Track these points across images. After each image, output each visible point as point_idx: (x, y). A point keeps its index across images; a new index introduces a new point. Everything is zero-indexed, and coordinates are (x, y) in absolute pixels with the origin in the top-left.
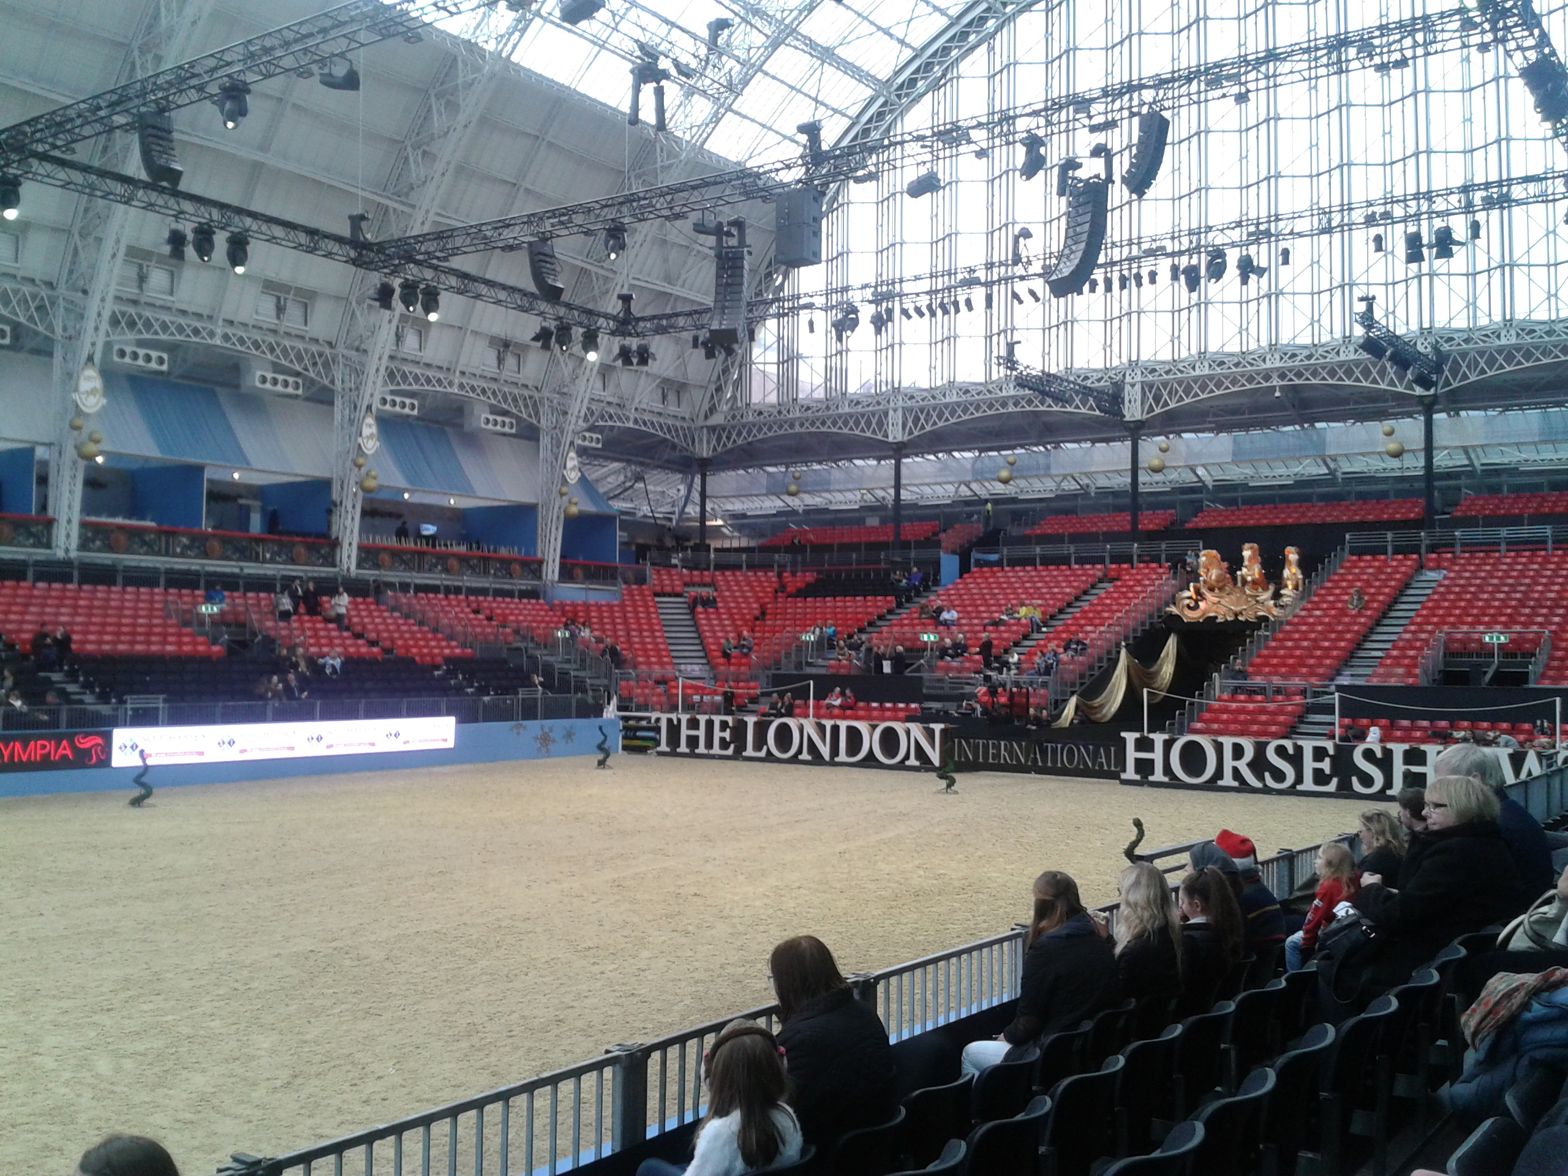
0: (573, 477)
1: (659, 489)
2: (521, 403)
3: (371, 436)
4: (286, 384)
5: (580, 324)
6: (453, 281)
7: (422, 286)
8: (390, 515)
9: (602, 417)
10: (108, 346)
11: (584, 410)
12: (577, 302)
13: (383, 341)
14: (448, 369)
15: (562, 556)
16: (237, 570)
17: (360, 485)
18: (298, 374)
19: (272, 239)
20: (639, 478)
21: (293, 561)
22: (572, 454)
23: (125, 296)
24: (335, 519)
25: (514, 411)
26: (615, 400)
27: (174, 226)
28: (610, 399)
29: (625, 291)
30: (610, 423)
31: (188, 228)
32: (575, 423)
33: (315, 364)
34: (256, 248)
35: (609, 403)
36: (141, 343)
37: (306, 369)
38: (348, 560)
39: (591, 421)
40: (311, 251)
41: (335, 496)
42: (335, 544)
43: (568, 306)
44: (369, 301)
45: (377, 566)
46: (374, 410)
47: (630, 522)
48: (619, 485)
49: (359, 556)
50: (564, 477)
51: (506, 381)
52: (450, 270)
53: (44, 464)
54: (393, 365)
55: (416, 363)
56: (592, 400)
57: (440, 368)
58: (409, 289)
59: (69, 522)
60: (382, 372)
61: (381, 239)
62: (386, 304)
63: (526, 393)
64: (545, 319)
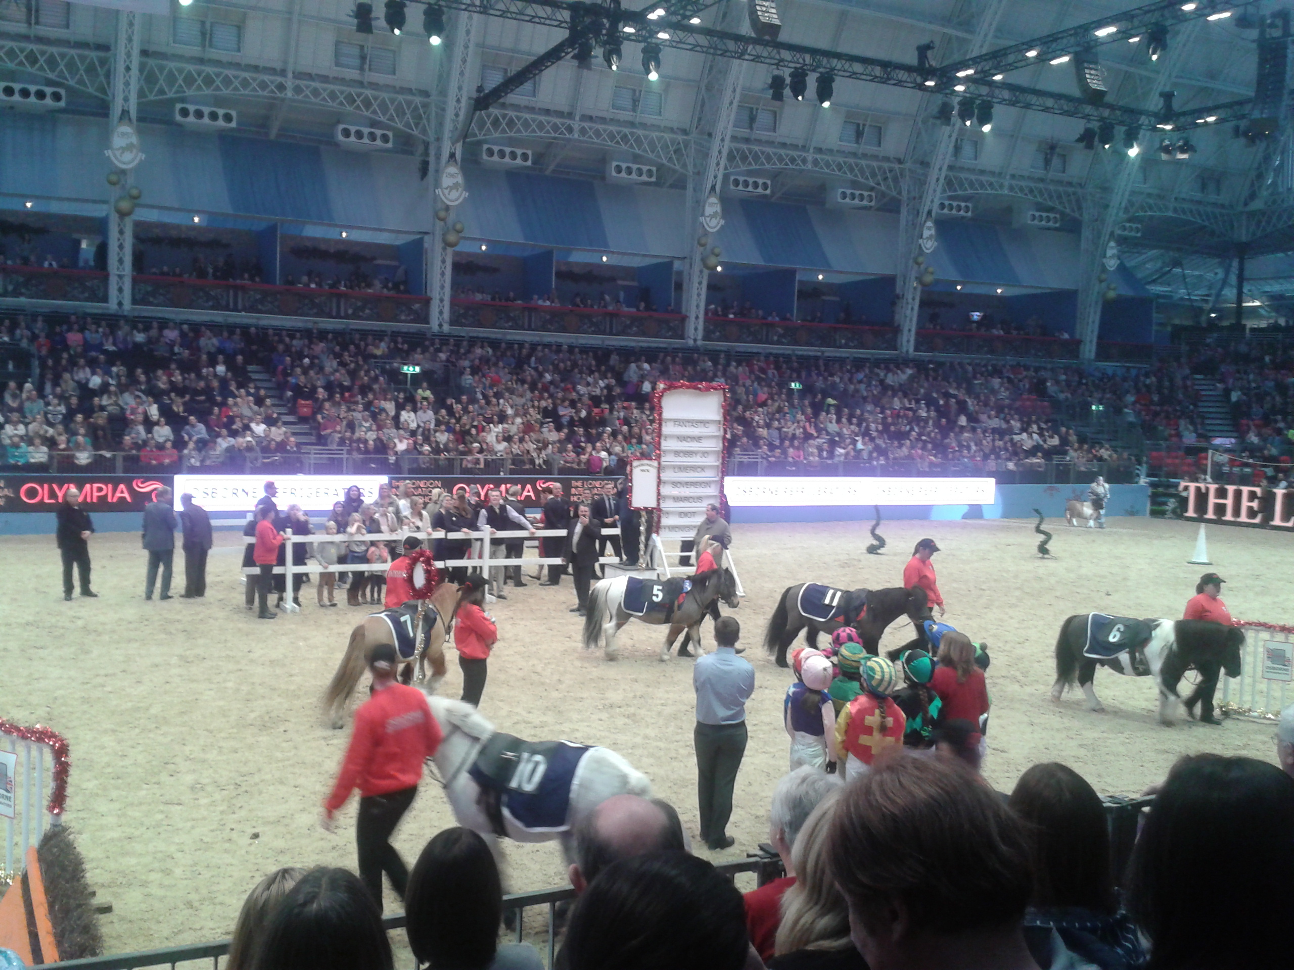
0: (1112, 264)
1: (1196, 273)
2: (1065, 199)
4: (862, 197)
5: (1122, 123)
6: (1006, 94)
7: (978, 102)
8: (944, 304)
9: (1142, 208)
10: (726, 177)
11: (1124, 203)
12: (1121, 102)
13: (942, 157)
14: (1000, 174)
15: (1100, 337)
16: (819, 354)
17: (919, 279)
18: (872, 189)
19: (853, 75)
20: (1177, 263)
21: (862, 346)
22: (1112, 244)
23: (739, 135)
24: (897, 309)
25: (1059, 207)
26: (1155, 191)
27: (776, 72)
28: (1150, 190)
29: (1167, 89)
30: (1149, 213)
31: (786, 73)
32: (1114, 215)
33: (886, 179)
34: (839, 85)
35: (1149, 195)
36: (750, 173)
37: (879, 184)
38: (908, 342)
39: (1132, 212)
40: (884, 81)
41: (898, 290)
42: (897, 331)
43: (1111, 107)
44: (931, 121)
45: (932, 349)
46: (933, 214)
47: (1169, 305)
48: (1157, 271)
49: (916, 340)
50: (1103, 265)
51: (1052, 181)
52: (1003, 85)
53: (680, 273)
54: (951, 174)
55: (971, 171)
56: (1133, 193)
57: (993, 173)
58: (967, 108)
59: (697, 318)
60: (942, 180)
61: (944, 64)
62: (947, 120)
63: (1070, 190)
64: (1089, 121)
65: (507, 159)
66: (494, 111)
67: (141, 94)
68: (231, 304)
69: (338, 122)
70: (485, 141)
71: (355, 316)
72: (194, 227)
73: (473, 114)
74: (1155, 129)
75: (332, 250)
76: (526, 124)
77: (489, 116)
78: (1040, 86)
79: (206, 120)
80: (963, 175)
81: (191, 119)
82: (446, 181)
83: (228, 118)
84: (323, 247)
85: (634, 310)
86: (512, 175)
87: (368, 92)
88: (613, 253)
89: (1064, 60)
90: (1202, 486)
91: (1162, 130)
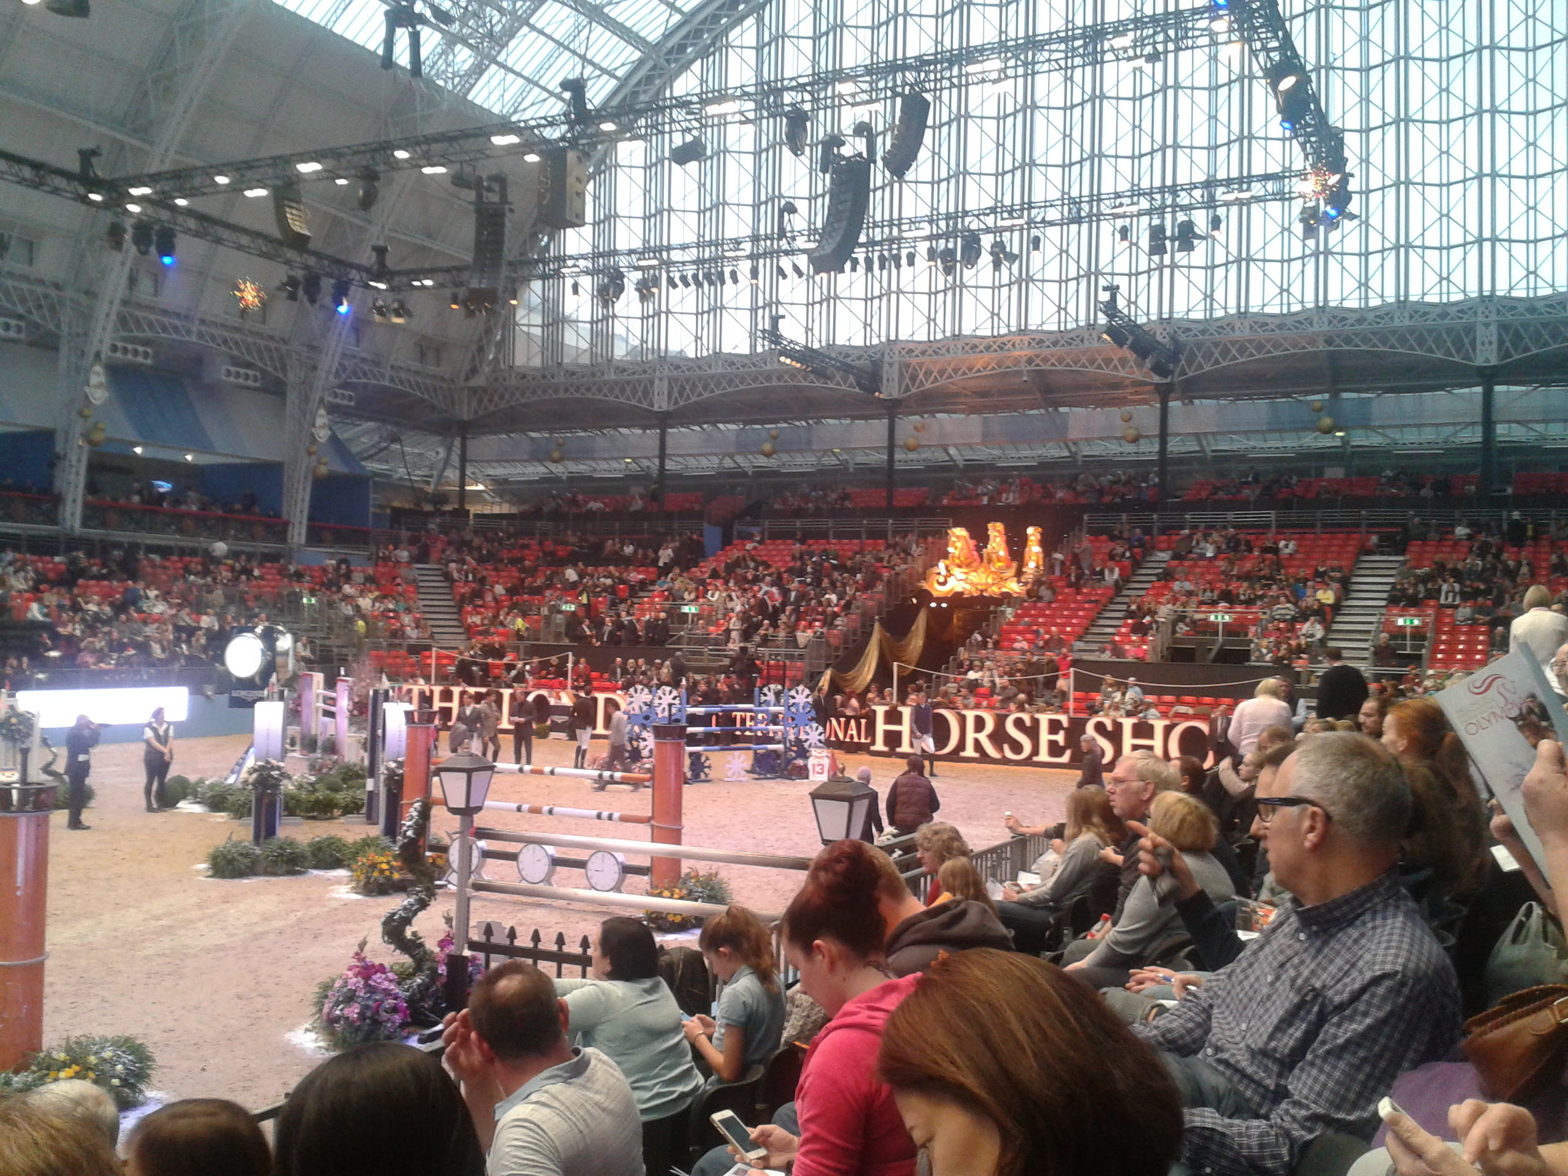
0: (323, 435)
1: (416, 451)
2: (266, 355)
3: (99, 386)
4: (7, 327)
5: (330, 275)
6: (192, 223)
7: (157, 227)
8: (118, 470)
9: (355, 373)
11: (335, 366)
12: (329, 251)
13: (114, 286)
14: (187, 317)
15: (311, 519)
17: (87, 438)
18: (20, 317)
20: (395, 439)
21: (10, 518)
22: (322, 412)
24: (58, 473)
25: (259, 363)
26: (369, 356)
28: (364, 355)
29: (381, 243)
30: (364, 380)
32: (325, 378)
33: (39, 307)
35: (363, 360)
37: (30, 313)
38: (72, 515)
39: (344, 376)
40: (36, 186)
41: (58, 449)
42: (59, 500)
43: (317, 255)
44: (99, 242)
45: (104, 524)
46: (103, 356)
47: (385, 483)
48: (374, 445)
49: (84, 514)
50: (312, 435)
51: (250, 332)
52: (188, 212)
54: (125, 310)
55: (151, 309)
56: (344, 355)
57: (178, 315)
58: (143, 231)
60: (113, 317)
61: (116, 176)
62: (118, 245)
63: (272, 345)
64: (292, 267)
74: (368, 286)
78: (233, 219)
80: (139, 313)
89: (261, 192)
90: (426, 688)
91: (376, 288)
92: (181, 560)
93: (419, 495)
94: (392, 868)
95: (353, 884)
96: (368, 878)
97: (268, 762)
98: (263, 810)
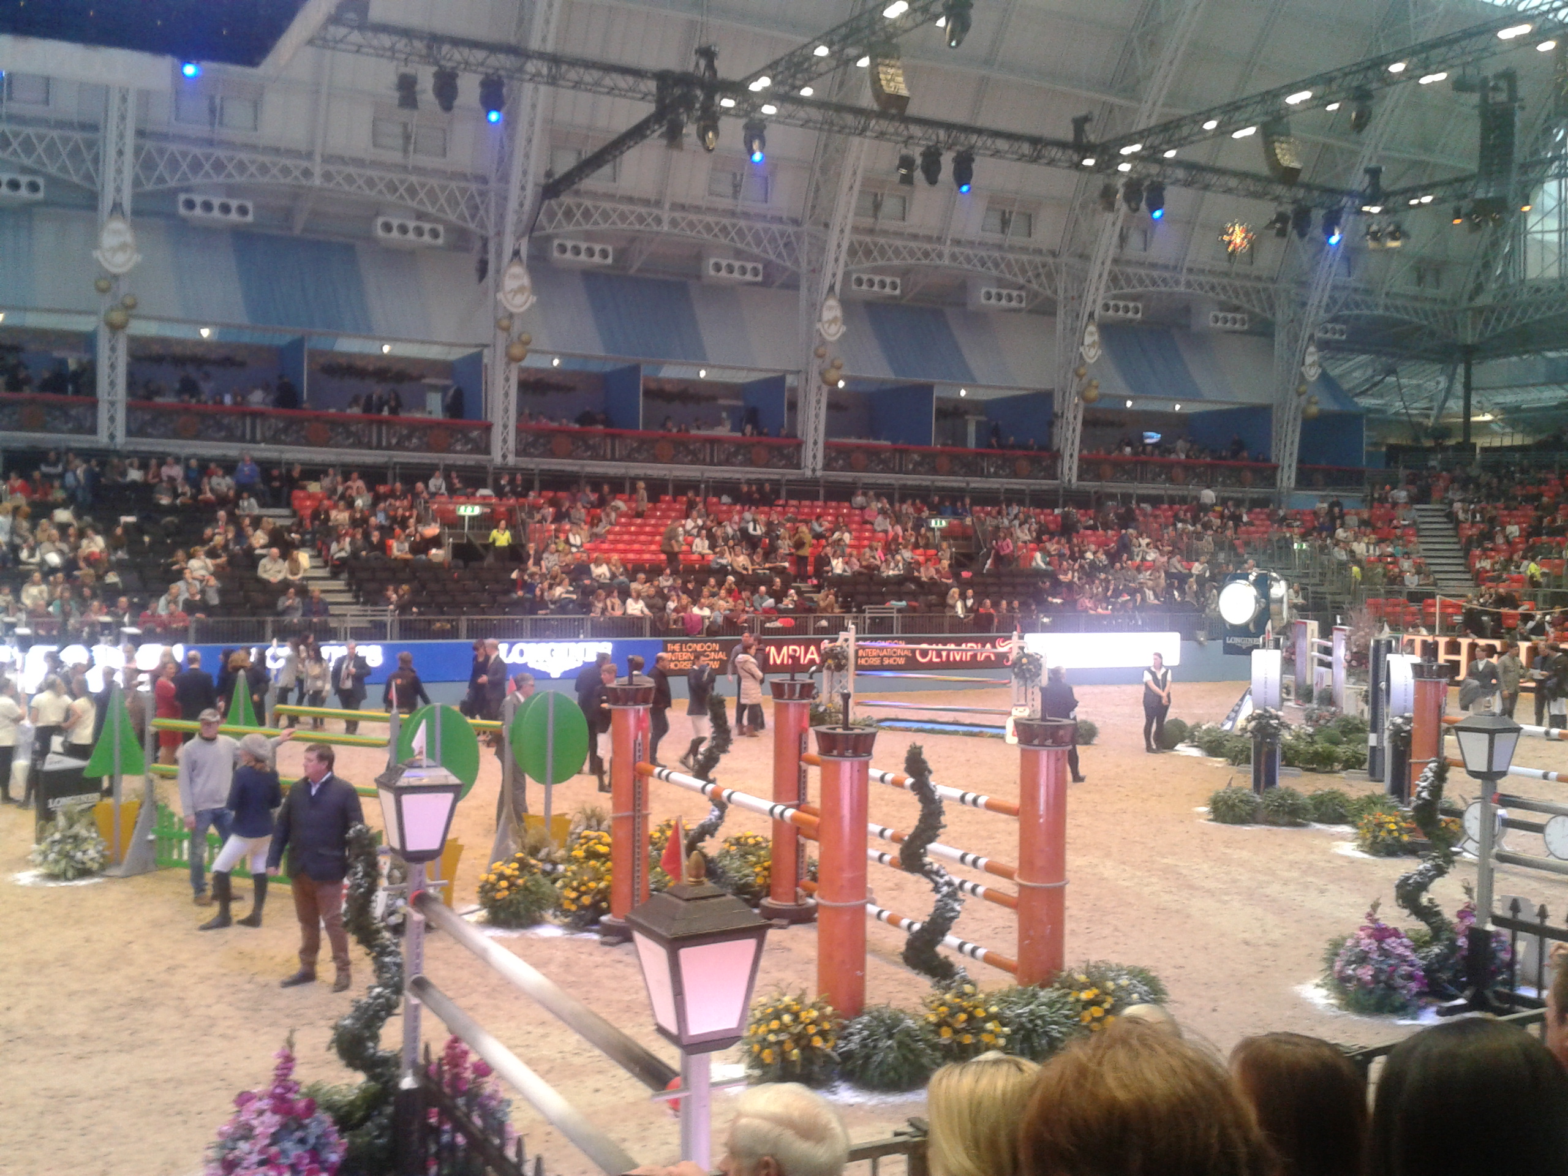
0: (1312, 374)
1: (1414, 382)
2: (1253, 297)
3: (1092, 345)
4: (1010, 298)
5: (1321, 205)
6: (1180, 174)
7: (1147, 183)
8: (1111, 424)
9: (1346, 305)
10: (847, 275)
11: (1325, 299)
12: (1319, 181)
14: (1175, 268)
15: (1300, 461)
16: (964, 485)
17: (1082, 395)
18: (1021, 288)
19: (996, 153)
20: (1391, 371)
21: (1016, 475)
22: (1312, 349)
23: (861, 225)
24: (1056, 430)
25: (1247, 306)
26: (1362, 286)
27: (904, 151)
28: (1358, 285)
29: (1373, 164)
30: (1356, 312)
31: (916, 153)
32: (1314, 314)
33: (1038, 275)
34: (981, 166)
35: (1356, 290)
36: (876, 270)
37: (1030, 281)
38: (1069, 470)
39: (1334, 311)
40: (1035, 159)
41: (1057, 408)
42: (1057, 456)
43: (1308, 187)
44: (1091, 205)
45: (1098, 477)
46: (1096, 315)
47: (1380, 420)
48: (1367, 380)
49: (1080, 467)
50: (1302, 375)
51: (1238, 275)
52: (1176, 163)
53: (793, 390)
54: (1116, 269)
55: (1141, 264)
56: (1335, 288)
57: (1166, 267)
58: (1133, 188)
59: (815, 443)
60: (1105, 276)
61: (1105, 139)
62: (1110, 206)
63: (1260, 285)
64: (1280, 204)
65: (583, 257)
66: (567, 199)
67: (137, 182)
68: (248, 436)
69: (377, 215)
70: (557, 236)
71: (400, 446)
72: (202, 342)
73: (542, 203)
74: (1359, 212)
75: (371, 368)
76: (605, 215)
77: (560, 206)
78: (1221, 163)
79: (216, 213)
80: (1130, 270)
81: (198, 212)
82: (510, 284)
83: (243, 210)
84: (360, 363)
85: (739, 434)
86: (590, 275)
87: (414, 179)
88: (713, 367)
89: (1251, 131)
90: (1430, 639)
91: (1369, 213)
92: (1171, 508)
93: (1416, 429)
94: (1400, 830)
95: (1359, 842)
96: (1376, 837)
97: (1266, 711)
98: (1263, 759)
